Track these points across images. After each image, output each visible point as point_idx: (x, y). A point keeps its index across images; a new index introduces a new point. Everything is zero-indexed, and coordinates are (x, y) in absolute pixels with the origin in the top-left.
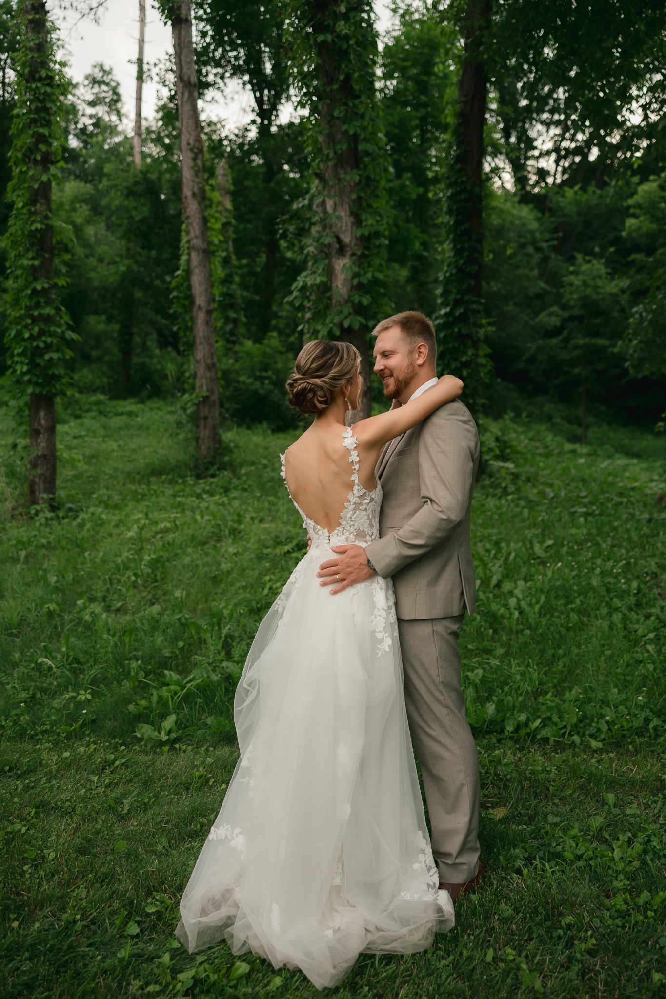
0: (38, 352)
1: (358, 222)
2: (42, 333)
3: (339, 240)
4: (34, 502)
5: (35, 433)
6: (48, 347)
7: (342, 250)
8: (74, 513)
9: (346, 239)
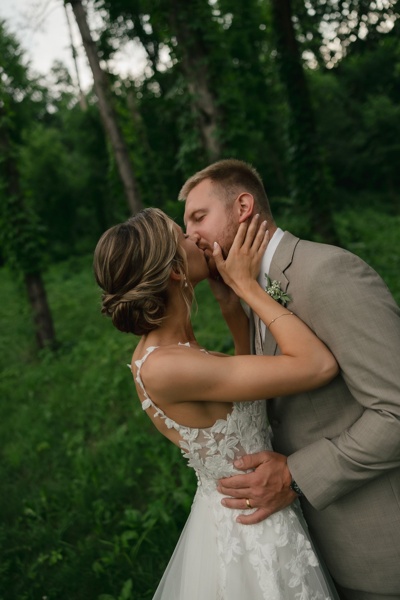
0: (21, 245)
1: (215, 95)
2: (21, 232)
3: (204, 113)
4: (41, 347)
5: (32, 300)
6: (27, 240)
7: (208, 119)
8: (68, 349)
9: (210, 110)
